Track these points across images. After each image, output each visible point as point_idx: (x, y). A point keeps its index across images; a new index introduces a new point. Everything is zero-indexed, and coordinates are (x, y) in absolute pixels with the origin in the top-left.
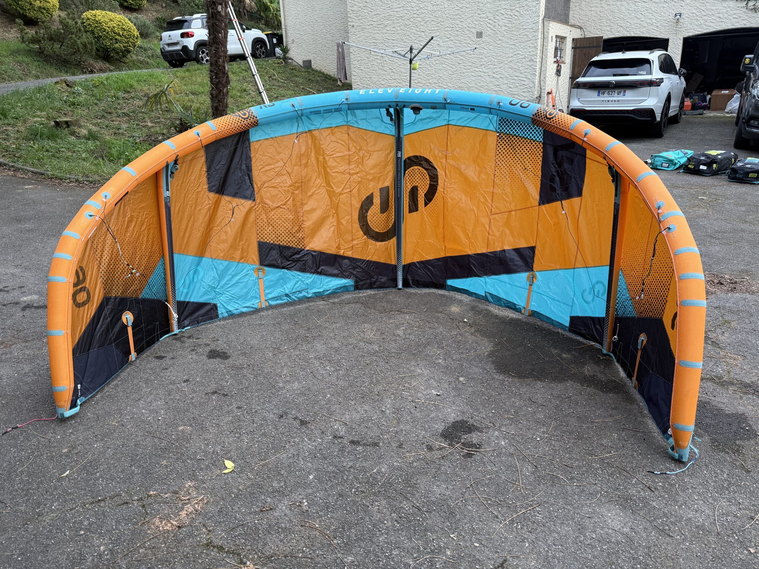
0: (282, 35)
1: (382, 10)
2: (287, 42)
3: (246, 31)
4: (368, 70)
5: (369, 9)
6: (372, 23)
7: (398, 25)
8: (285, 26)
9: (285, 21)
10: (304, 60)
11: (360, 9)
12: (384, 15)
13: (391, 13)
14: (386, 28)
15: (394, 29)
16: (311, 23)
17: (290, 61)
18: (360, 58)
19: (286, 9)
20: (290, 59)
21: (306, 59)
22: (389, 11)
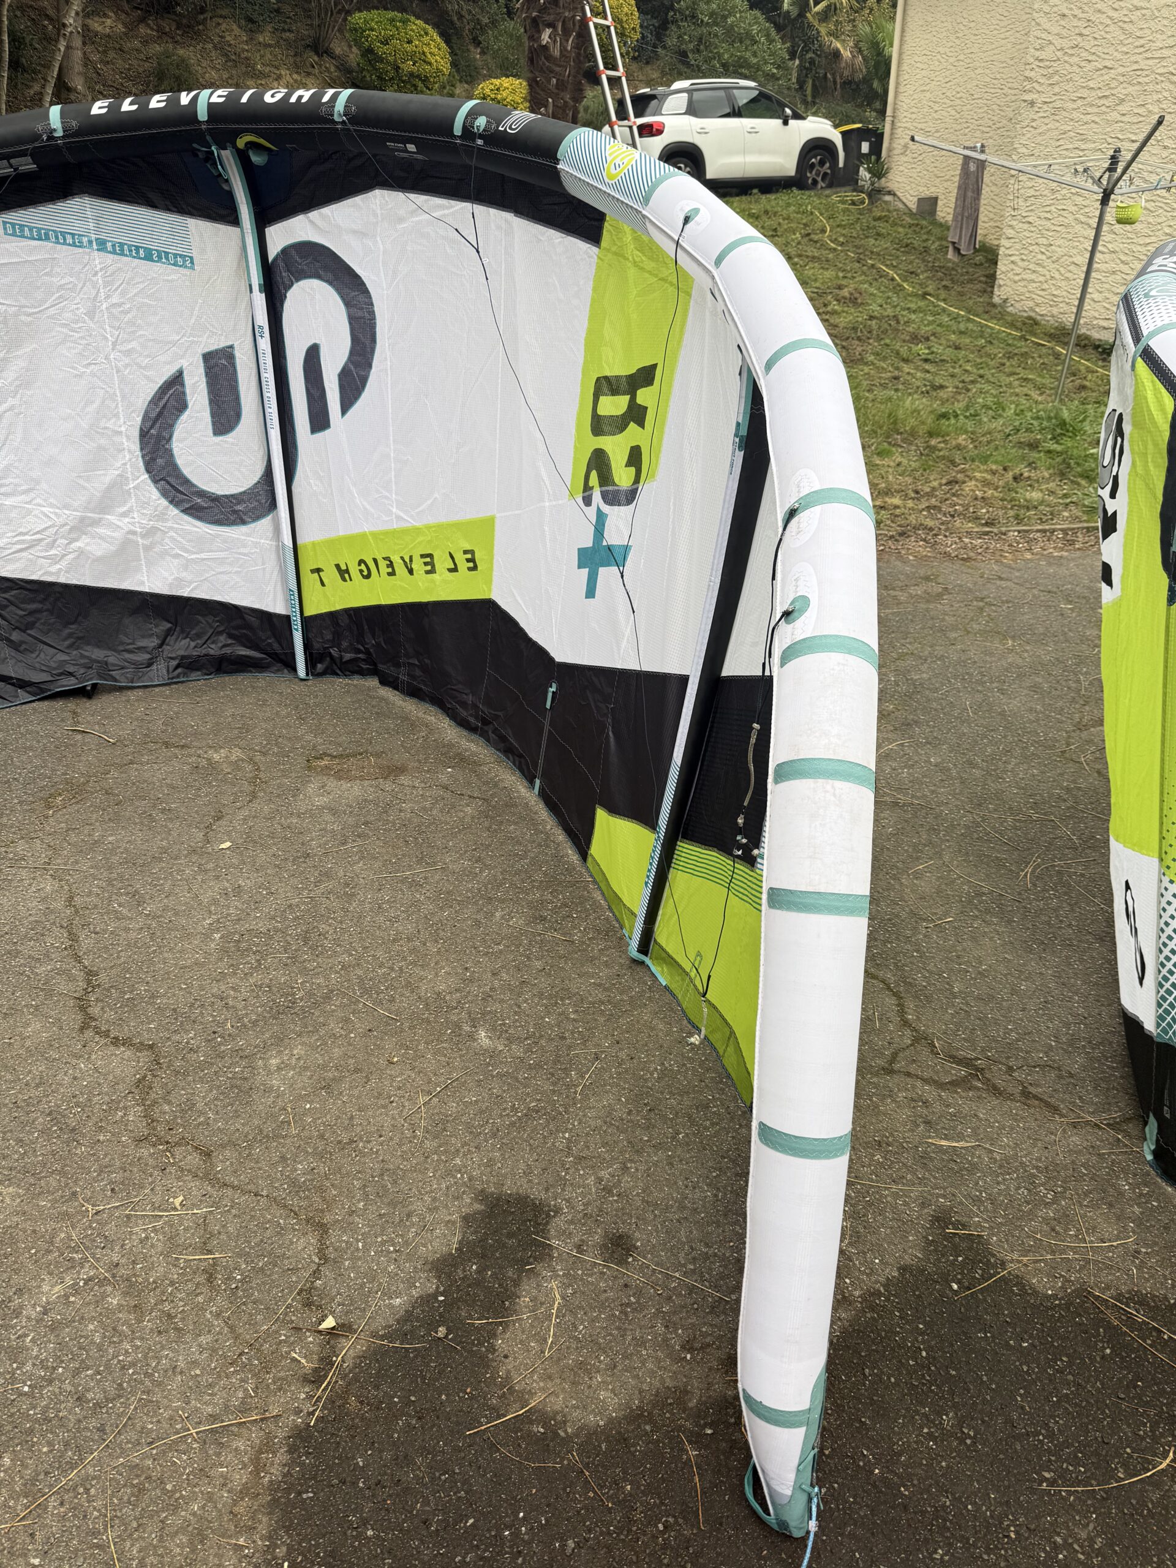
0: (882, 134)
1: (1119, 56)
2: (890, 150)
3: (791, 122)
4: (1048, 224)
5: (1084, 54)
6: (1084, 93)
7: (1155, 97)
8: (895, 110)
9: (896, 97)
10: (923, 195)
11: (1059, 54)
12: (1121, 70)
13: (1143, 64)
14: (1119, 108)
15: (1141, 111)
16: (958, 102)
17: (887, 198)
18: (1031, 192)
19: (905, 67)
20: (890, 193)
21: (927, 193)
22: (1138, 58)
